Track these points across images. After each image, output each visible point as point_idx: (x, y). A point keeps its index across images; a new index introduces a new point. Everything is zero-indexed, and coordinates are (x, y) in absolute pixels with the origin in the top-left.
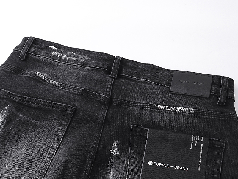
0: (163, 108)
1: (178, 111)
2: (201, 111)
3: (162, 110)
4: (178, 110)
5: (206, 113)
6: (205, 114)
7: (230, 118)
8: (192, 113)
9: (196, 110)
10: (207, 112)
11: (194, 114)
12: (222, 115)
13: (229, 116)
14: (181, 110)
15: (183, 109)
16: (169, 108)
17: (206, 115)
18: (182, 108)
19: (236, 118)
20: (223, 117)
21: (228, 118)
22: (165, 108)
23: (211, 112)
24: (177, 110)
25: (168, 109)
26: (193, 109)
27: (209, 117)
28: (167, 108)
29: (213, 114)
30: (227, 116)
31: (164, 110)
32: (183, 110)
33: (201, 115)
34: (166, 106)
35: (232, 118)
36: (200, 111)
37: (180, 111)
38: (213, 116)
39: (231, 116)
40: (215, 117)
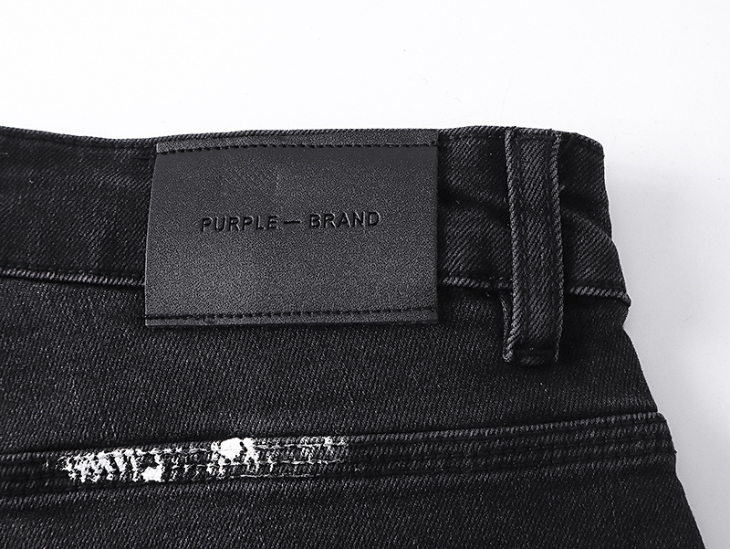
0: (110, 469)
1: (221, 471)
2: (389, 443)
3: (103, 484)
4: (222, 462)
5: (434, 455)
6: (421, 457)
7: (616, 456)
8: (327, 475)
9: (351, 446)
10: (440, 439)
11: (339, 476)
12: (551, 447)
13: (602, 442)
14: (243, 466)
15: (252, 454)
16: (147, 462)
17: (433, 472)
18: (248, 442)
19: (657, 450)
20: (564, 461)
21: (603, 457)
22: (122, 468)
23: (466, 439)
24: (209, 470)
25: (143, 466)
26: (328, 441)
27: (456, 479)
28: (134, 462)
29: (488, 453)
30: (589, 442)
31: (115, 484)
32: (256, 458)
33: (394, 474)
34: (129, 452)
35: (629, 455)
36: (380, 444)
37: (237, 470)
38: (487, 469)
39: (618, 441)
40: (500, 468)
